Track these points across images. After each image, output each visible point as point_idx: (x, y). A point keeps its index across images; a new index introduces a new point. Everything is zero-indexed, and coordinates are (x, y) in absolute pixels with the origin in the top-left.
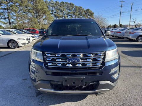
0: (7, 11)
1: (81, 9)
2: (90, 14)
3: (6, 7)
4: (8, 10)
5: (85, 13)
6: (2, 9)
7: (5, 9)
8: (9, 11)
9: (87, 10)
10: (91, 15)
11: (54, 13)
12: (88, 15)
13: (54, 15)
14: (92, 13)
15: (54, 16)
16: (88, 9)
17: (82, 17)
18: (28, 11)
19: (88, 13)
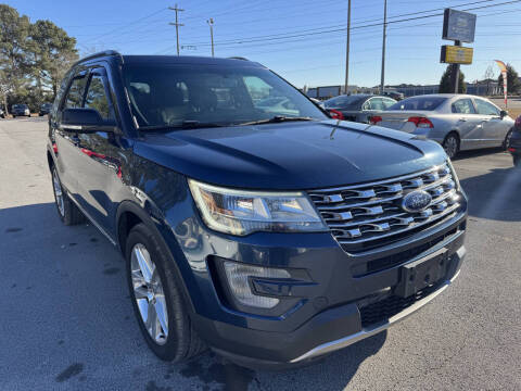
1: (12, 18)
2: (59, 44)
5: (34, 38)
9: (42, 23)
10: (65, 46)
12: (52, 45)
14: (67, 39)
16: (45, 20)
17: (20, 51)
19: (48, 37)
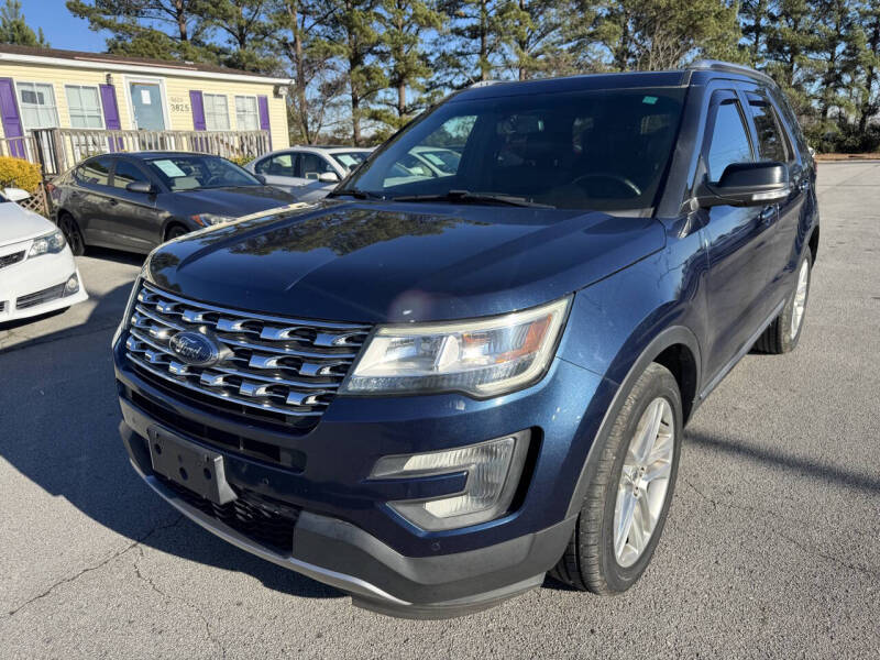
0: (476, 43)
3: (475, 22)
4: (483, 35)
6: (458, 32)
7: (476, 32)
8: (490, 38)
11: (764, 22)
13: (762, 38)
15: (764, 47)
18: (591, 30)
